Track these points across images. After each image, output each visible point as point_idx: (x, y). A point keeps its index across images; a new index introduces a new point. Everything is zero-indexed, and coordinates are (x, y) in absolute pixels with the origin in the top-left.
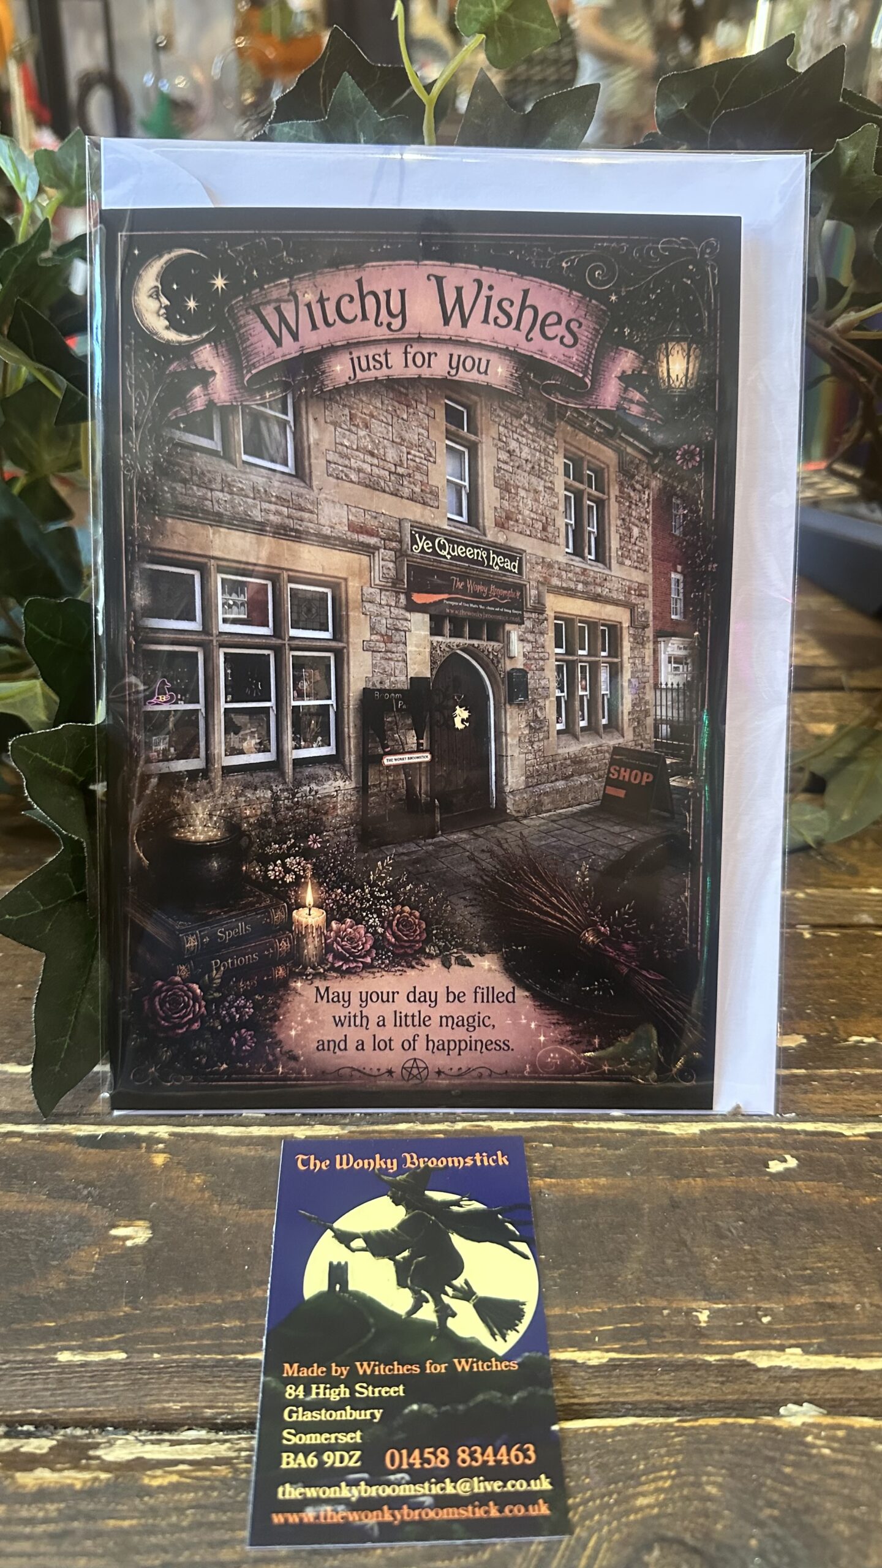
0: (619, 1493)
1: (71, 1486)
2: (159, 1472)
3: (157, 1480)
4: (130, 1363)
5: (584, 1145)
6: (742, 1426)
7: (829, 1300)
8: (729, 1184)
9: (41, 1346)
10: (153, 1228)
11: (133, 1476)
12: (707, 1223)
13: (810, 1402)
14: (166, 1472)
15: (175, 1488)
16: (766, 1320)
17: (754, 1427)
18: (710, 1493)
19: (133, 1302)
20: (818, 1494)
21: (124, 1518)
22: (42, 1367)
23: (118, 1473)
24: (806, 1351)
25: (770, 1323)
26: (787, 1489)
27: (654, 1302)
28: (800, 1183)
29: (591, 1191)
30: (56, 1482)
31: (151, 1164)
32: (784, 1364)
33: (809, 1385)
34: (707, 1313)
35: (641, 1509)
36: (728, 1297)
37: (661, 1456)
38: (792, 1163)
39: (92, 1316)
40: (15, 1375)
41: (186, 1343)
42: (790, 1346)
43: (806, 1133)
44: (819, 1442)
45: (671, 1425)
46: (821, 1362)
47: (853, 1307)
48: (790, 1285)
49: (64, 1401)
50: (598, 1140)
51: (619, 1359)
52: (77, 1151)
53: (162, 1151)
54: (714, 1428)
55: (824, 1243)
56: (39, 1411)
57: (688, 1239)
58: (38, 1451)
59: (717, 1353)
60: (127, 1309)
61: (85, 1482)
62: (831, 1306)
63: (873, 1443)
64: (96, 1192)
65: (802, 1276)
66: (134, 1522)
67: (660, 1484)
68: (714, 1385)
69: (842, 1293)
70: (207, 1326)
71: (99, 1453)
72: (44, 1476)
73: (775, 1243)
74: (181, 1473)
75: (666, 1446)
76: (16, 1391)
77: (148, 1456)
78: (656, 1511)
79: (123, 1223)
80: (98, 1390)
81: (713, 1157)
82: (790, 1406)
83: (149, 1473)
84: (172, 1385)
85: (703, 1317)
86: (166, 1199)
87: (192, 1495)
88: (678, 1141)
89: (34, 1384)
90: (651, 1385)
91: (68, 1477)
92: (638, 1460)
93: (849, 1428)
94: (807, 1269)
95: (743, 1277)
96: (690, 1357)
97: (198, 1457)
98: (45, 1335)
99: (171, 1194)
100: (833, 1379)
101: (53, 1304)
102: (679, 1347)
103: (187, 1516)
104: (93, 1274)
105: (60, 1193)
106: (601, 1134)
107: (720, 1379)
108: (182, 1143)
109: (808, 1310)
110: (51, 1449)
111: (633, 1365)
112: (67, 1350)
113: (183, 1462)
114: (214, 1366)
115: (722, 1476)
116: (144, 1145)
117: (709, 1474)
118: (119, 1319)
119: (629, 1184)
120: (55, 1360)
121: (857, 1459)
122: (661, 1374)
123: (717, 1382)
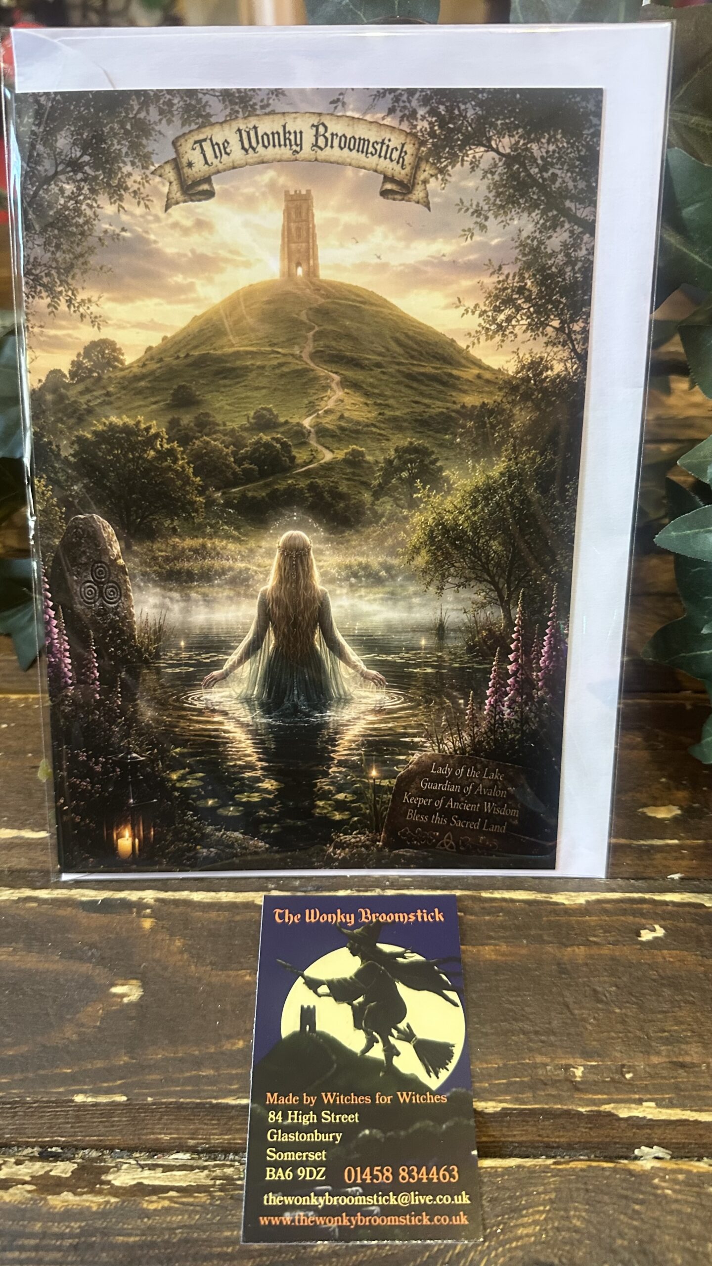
0: (505, 1224)
1: (89, 1208)
2: (154, 1198)
3: (152, 1204)
4: (129, 1105)
5: (489, 914)
6: (603, 1169)
7: (681, 1060)
8: (606, 952)
9: (61, 1090)
10: (144, 986)
11: (135, 1200)
12: (587, 988)
13: (658, 1145)
14: (159, 1198)
15: (167, 1211)
16: (628, 1076)
17: (615, 1170)
18: (575, 1226)
19: (131, 1051)
20: (659, 1227)
21: (130, 1235)
22: (63, 1106)
23: (124, 1198)
24: (660, 1104)
25: (632, 1079)
26: (635, 1223)
27: (539, 1059)
28: (665, 952)
29: (494, 957)
30: (78, 1205)
31: (141, 928)
32: (641, 1115)
33: (659, 1132)
34: (582, 1069)
35: (520, 1238)
36: (599, 1055)
37: (539, 1193)
38: (660, 932)
39: (99, 1064)
40: (44, 1112)
41: (172, 1089)
42: (646, 1101)
43: (674, 904)
44: (663, 1184)
45: (548, 1167)
46: (670, 1115)
47: (699, 1066)
48: (651, 1046)
49: (81, 1132)
50: (502, 909)
51: (510, 1109)
52: (82, 915)
53: (149, 916)
54: (582, 1170)
55: (680, 1007)
56: (63, 1139)
57: (570, 1000)
58: (63, 1175)
59: (587, 1105)
60: (126, 1059)
61: (99, 1204)
62: (683, 1065)
63: (706, 1186)
64: (97, 954)
65: (661, 1038)
66: (137, 1238)
67: (537, 1217)
68: (584, 1130)
69: (693, 1053)
70: (188, 1074)
71: (110, 1177)
72: (68, 1198)
73: (641, 1007)
74: (170, 1199)
75: (544, 1185)
76: (45, 1123)
77: (146, 1182)
78: (533, 1239)
79: (120, 982)
80: (106, 1124)
81: (595, 926)
82: (643, 1148)
83: (147, 1198)
84: (163, 1121)
85: (579, 1072)
86: (154, 960)
87: (180, 1217)
88: (567, 911)
89: (58, 1119)
90: (535, 1129)
91: (87, 1201)
92: (521, 1196)
93: (688, 1173)
94: (665, 1031)
95: (613, 1038)
96: (565, 1107)
97: (184, 1184)
98: (65, 1080)
99: (157, 955)
100: (679, 1128)
101: (68, 1052)
102: (558, 1099)
103: (176, 1234)
104: (99, 1028)
105: (72, 954)
106: (504, 904)
107: (590, 1126)
108: (165, 908)
109: (663, 1068)
110: (72, 1172)
111: (521, 1112)
112: (82, 1092)
113: (172, 1188)
114: (194, 1108)
115: (586, 1211)
116: (135, 910)
117: (576, 1209)
118: (120, 1067)
119: (524, 951)
120: (72, 1101)
121: (692, 1199)
122: (543, 1121)
123: (586, 1128)
